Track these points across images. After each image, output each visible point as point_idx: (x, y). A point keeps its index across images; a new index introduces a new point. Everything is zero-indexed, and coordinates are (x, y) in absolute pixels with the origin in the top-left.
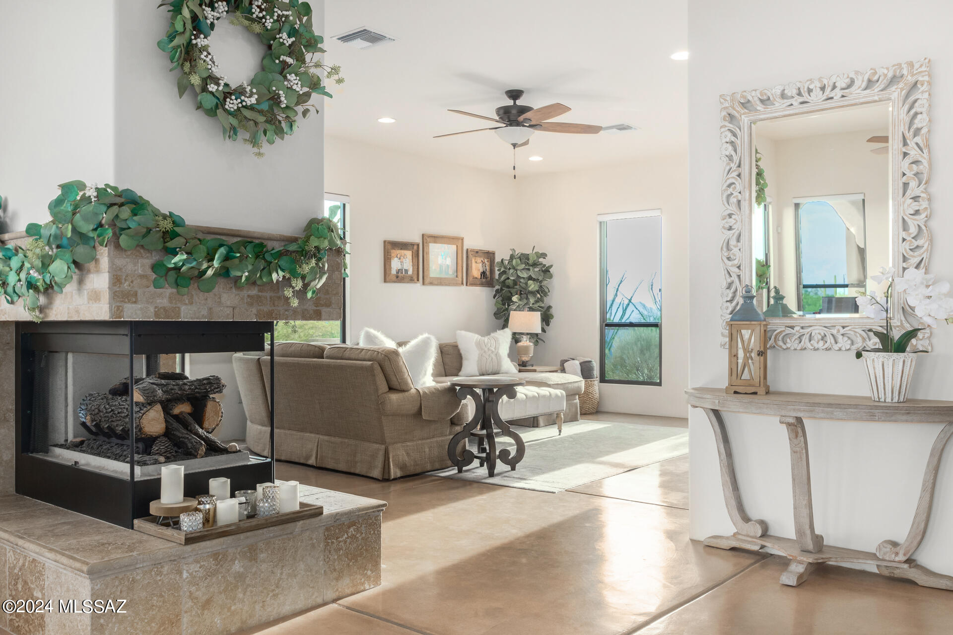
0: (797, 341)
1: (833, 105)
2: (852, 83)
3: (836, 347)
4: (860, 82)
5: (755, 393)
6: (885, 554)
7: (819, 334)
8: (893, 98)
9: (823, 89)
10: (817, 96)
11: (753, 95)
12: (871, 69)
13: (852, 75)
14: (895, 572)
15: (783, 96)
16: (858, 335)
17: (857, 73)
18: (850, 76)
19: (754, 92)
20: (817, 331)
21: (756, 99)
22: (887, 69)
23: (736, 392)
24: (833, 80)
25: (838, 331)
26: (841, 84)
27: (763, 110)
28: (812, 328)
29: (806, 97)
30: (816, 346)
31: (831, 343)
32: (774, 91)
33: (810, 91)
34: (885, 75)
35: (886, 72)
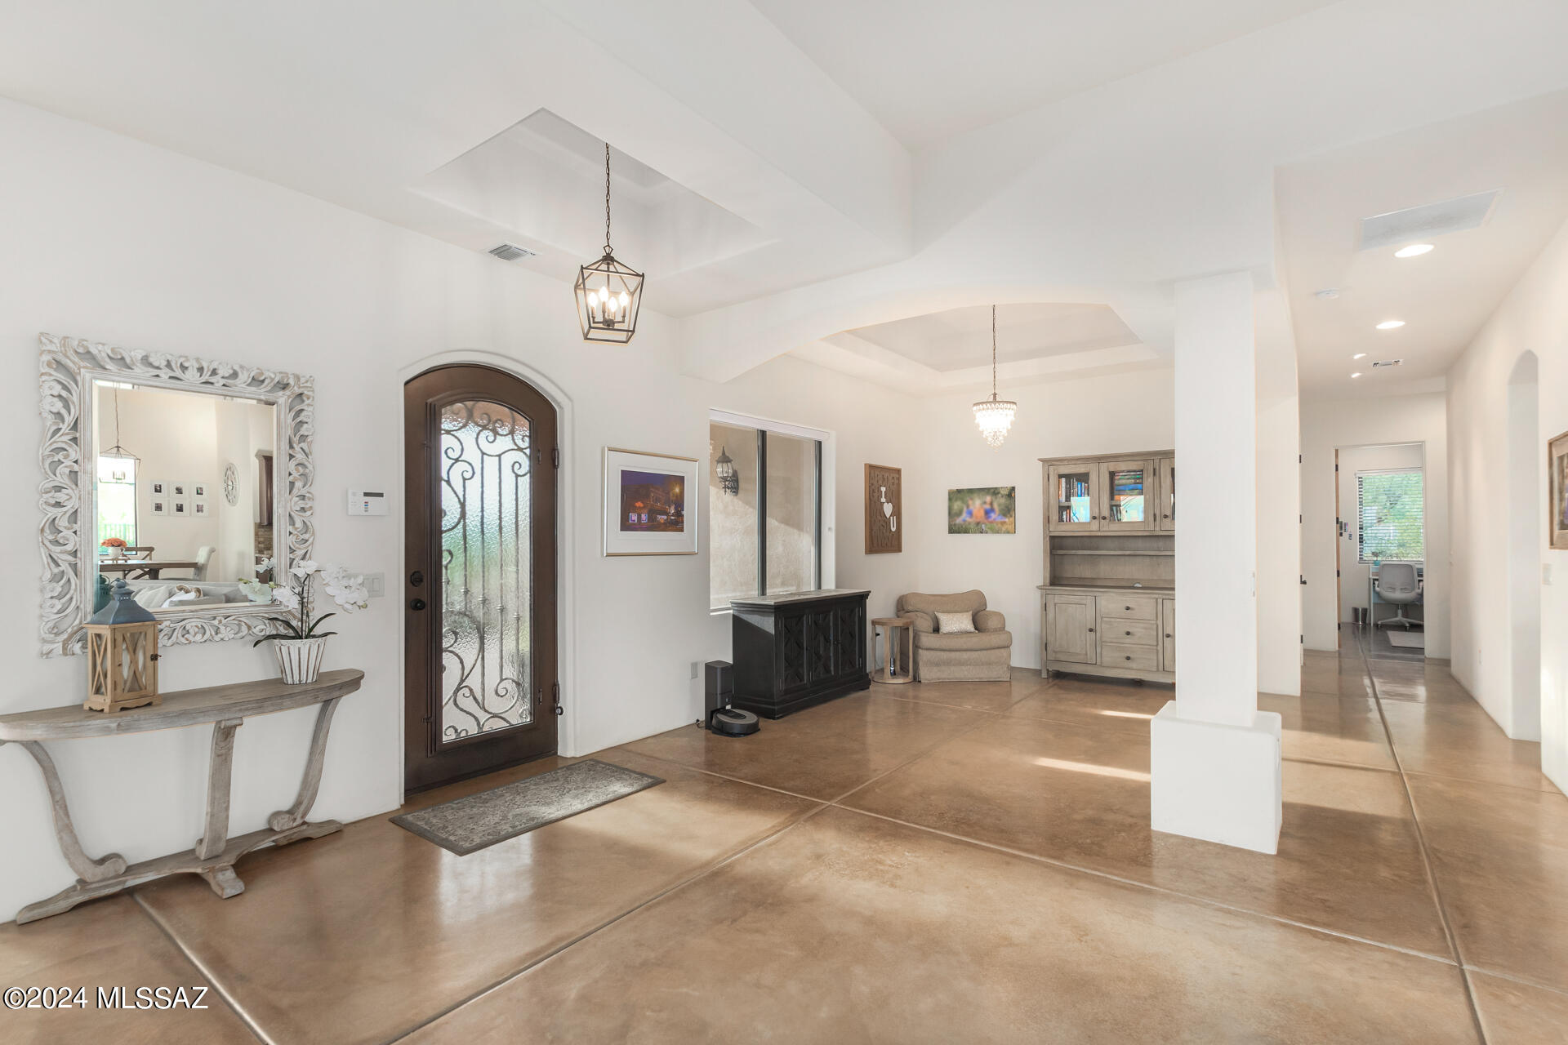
0: (166, 638)
1: (213, 391)
2: (235, 375)
3: (217, 638)
4: (244, 377)
5: (149, 704)
6: (283, 825)
7: (196, 626)
8: (280, 402)
9: (201, 370)
10: (192, 375)
11: (100, 349)
12: (258, 369)
13: (236, 368)
14: (293, 837)
15: (146, 361)
16: (243, 624)
17: (242, 367)
18: (235, 368)
19: (100, 346)
20: (194, 624)
21: (104, 355)
22: (275, 374)
23: (123, 709)
24: (214, 365)
25: (220, 622)
26: (223, 372)
27: (117, 371)
28: (185, 621)
29: (178, 373)
30: (192, 639)
31: (211, 635)
32: (132, 353)
33: (184, 368)
34: (273, 380)
35: (273, 376)
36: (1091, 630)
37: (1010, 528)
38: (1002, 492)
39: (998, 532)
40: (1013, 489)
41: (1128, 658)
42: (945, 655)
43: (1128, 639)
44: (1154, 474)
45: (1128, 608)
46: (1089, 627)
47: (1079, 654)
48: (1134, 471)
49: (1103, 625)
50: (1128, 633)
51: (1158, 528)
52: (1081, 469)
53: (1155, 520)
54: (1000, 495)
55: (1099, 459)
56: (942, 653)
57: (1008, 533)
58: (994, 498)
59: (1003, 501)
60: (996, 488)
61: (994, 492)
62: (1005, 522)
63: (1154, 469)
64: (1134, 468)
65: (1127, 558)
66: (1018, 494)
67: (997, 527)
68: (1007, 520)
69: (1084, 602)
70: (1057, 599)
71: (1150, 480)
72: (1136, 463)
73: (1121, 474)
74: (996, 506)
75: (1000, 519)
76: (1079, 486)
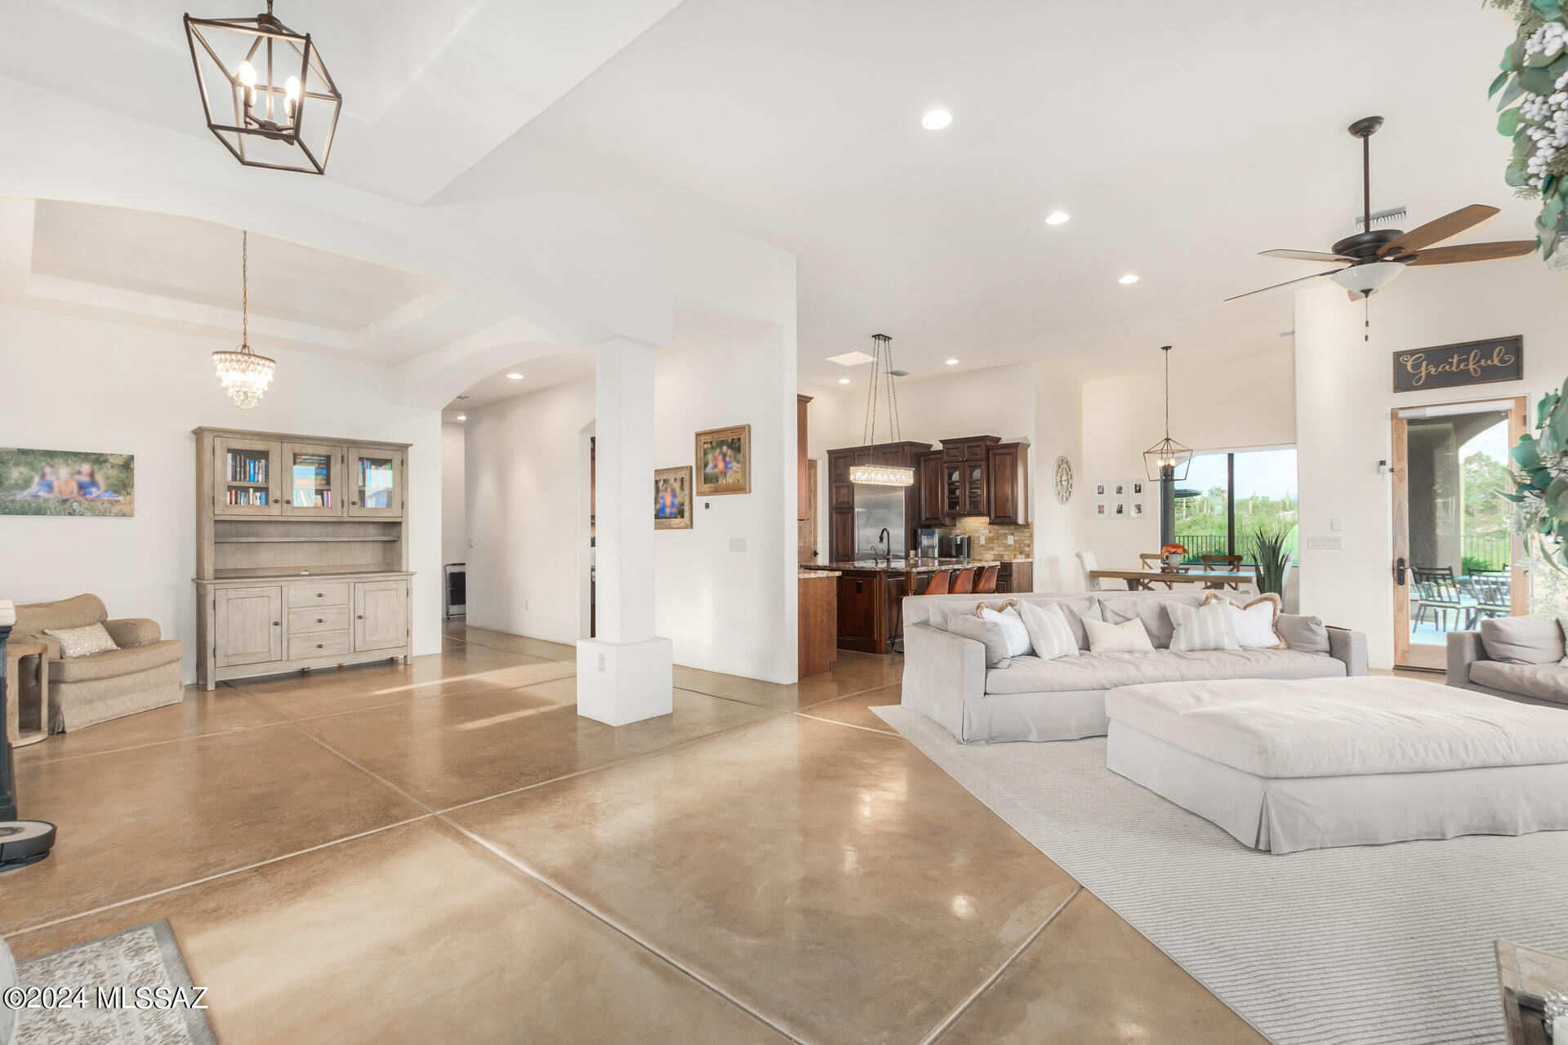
36: (276, 624)
37: (125, 509)
38: (112, 460)
39: (103, 514)
40: (132, 458)
41: (320, 646)
42: (102, 685)
43: (320, 627)
44: (342, 461)
45: (320, 595)
46: (273, 621)
47: (261, 653)
48: (320, 456)
49: (291, 617)
50: (320, 621)
51: (345, 515)
52: (259, 446)
53: (343, 506)
54: (108, 465)
55: (282, 438)
56: (97, 683)
57: (124, 515)
58: (96, 467)
59: (113, 472)
60: (101, 455)
61: (99, 459)
62: (117, 502)
63: (342, 457)
64: (319, 453)
65: (293, 545)
66: (138, 466)
67: (101, 508)
68: (121, 498)
69: (267, 594)
70: (231, 594)
71: (339, 466)
72: (323, 447)
73: (303, 457)
74: (99, 478)
75: (107, 497)
76: (252, 465)
